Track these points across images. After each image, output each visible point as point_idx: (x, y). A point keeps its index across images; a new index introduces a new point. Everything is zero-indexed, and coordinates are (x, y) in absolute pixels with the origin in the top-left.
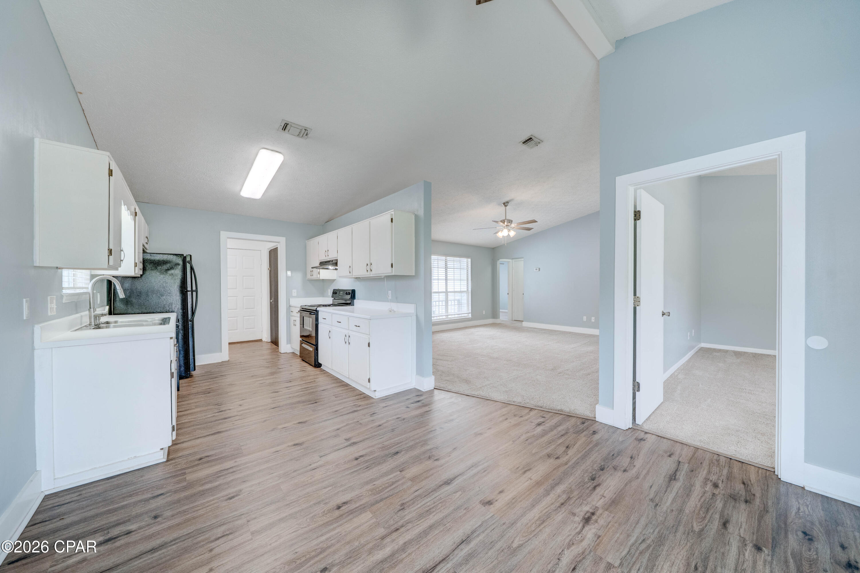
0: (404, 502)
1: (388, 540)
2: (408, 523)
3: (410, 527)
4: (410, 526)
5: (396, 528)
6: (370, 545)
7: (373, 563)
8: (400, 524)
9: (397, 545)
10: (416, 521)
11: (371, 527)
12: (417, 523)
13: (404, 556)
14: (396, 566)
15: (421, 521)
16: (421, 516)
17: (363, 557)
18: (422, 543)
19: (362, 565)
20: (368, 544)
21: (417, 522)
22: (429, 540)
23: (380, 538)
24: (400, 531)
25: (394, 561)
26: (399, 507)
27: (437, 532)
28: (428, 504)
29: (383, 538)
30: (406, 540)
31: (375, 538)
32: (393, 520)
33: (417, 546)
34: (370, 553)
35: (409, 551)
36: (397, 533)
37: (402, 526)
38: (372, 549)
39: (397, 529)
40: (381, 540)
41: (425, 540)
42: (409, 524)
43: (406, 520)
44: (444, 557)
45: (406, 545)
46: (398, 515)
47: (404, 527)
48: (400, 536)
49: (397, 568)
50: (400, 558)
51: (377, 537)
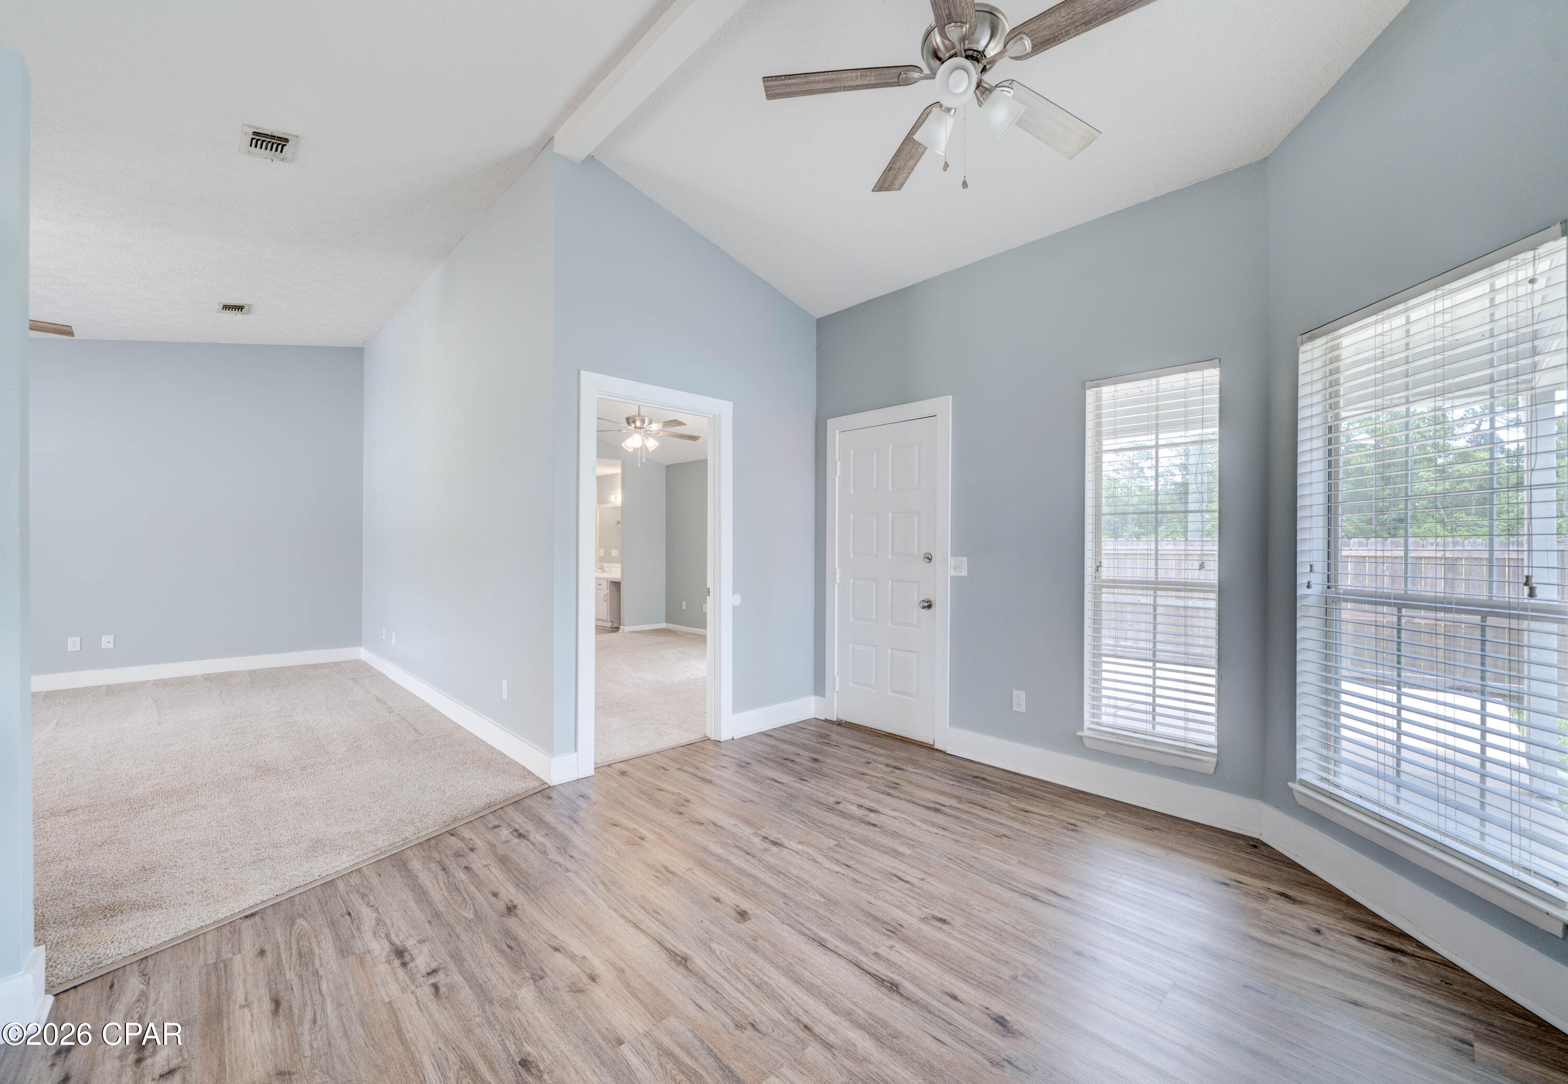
0: (732, 1025)
1: (831, 1038)
2: (790, 1013)
3: (797, 1008)
4: (795, 1010)
5: (802, 1030)
6: (848, 1063)
7: (883, 1052)
8: (792, 1025)
9: (840, 1024)
10: (784, 1002)
11: (805, 1072)
12: (789, 1000)
13: (859, 1011)
14: (880, 1019)
15: (783, 994)
16: (772, 995)
17: (876, 1070)
18: (832, 991)
19: (892, 1066)
20: (845, 1068)
21: (786, 1001)
22: (824, 983)
23: (830, 1050)
24: (810, 1023)
25: (873, 1023)
26: (747, 1032)
27: (806, 974)
28: (740, 987)
29: (829, 1046)
30: (828, 1011)
31: (832, 1059)
32: (783, 1036)
33: (839, 996)
34: (865, 1060)
35: (850, 1005)
36: (815, 1027)
37: (798, 1020)
38: (855, 1059)
39: (806, 1027)
40: (833, 1049)
41: (824, 987)
42: (792, 1012)
43: (781, 1018)
44: (852, 965)
45: (836, 1010)
46: (770, 1031)
47: (800, 1018)
48: (820, 1021)
49: (884, 1018)
50: (865, 1016)
51: (829, 1056)
